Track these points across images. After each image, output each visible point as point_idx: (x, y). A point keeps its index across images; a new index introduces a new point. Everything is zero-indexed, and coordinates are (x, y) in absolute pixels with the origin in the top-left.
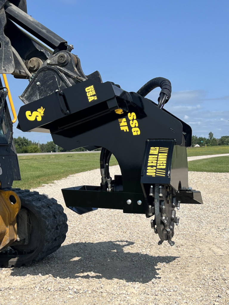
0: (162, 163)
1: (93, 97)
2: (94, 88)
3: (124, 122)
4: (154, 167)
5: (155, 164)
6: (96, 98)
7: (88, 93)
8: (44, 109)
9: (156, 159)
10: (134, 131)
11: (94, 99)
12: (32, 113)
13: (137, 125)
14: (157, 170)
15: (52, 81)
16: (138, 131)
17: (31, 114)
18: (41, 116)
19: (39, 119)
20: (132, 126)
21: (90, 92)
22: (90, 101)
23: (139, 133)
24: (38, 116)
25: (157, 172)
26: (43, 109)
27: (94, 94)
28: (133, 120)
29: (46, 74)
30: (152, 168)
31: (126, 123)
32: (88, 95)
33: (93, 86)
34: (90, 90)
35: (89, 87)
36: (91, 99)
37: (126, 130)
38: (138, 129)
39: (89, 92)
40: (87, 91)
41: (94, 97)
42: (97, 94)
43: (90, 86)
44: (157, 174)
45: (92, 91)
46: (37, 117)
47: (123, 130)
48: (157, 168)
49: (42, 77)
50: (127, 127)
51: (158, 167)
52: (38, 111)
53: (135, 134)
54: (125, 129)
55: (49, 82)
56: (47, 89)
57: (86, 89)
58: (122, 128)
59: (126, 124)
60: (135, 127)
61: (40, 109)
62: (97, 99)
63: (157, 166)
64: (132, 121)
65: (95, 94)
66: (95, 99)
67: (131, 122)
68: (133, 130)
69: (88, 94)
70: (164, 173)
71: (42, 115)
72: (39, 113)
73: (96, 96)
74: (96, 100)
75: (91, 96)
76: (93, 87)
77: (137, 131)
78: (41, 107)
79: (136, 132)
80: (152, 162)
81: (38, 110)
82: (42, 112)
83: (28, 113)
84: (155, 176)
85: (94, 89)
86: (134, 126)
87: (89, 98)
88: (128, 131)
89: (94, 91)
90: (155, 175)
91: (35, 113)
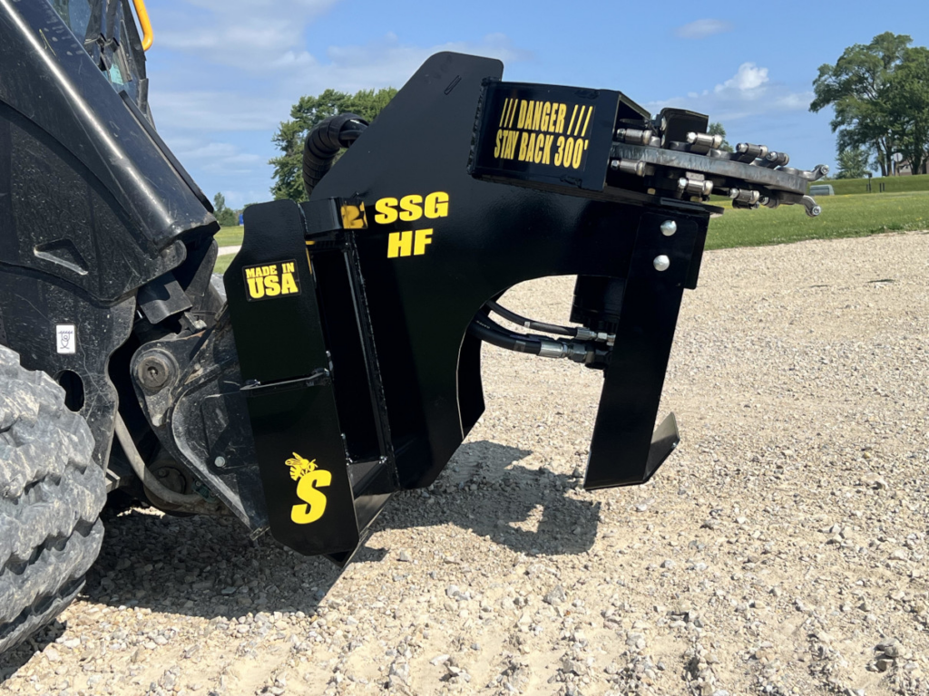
0: (550, 115)
1: (283, 276)
2: (255, 268)
3: (400, 239)
4: (558, 144)
5: (550, 139)
6: (288, 264)
7: (269, 293)
8: (294, 454)
9: (533, 135)
10: (436, 210)
11: (293, 273)
12: (302, 502)
13: (418, 199)
14: (569, 133)
16: (437, 199)
17: (305, 506)
18: (316, 469)
19: (325, 478)
20: (417, 215)
21: (267, 285)
22: (294, 289)
23: (444, 196)
24: (315, 482)
25: (576, 134)
26: (294, 457)
27: (276, 273)
28: (398, 208)
29: (195, 432)
30: (560, 150)
31: (403, 233)
32: (276, 293)
33: (247, 271)
34: (260, 281)
35: (251, 283)
36: (290, 286)
37: (427, 237)
38: (431, 198)
39: (265, 288)
40: (260, 295)
41: (284, 270)
42: (278, 261)
43: (246, 279)
44: (583, 135)
45: (264, 277)
46: (317, 485)
47: (427, 246)
48: (561, 131)
50: (417, 232)
51: (560, 129)
52: (299, 478)
53: (443, 211)
54: (422, 239)
55: (220, 424)
57: (254, 294)
58: (420, 250)
59: (407, 235)
60: (422, 205)
61: (292, 469)
62: (292, 264)
63: (557, 131)
64: (401, 213)
65: (275, 267)
66: (293, 270)
67: (405, 217)
68: (430, 214)
69: (272, 293)
70: (584, 107)
71: (313, 465)
72: (307, 475)
73: (284, 265)
74: (295, 266)
75: (280, 282)
76: (253, 270)
77: (437, 202)
78: (286, 463)
79: (437, 205)
80: (542, 149)
81: (294, 475)
82: (305, 463)
83: (298, 515)
84: (587, 142)
85: (258, 269)
86: (419, 209)
87: (285, 291)
88: (430, 232)
89: (264, 268)
90: (584, 139)
91: (304, 491)
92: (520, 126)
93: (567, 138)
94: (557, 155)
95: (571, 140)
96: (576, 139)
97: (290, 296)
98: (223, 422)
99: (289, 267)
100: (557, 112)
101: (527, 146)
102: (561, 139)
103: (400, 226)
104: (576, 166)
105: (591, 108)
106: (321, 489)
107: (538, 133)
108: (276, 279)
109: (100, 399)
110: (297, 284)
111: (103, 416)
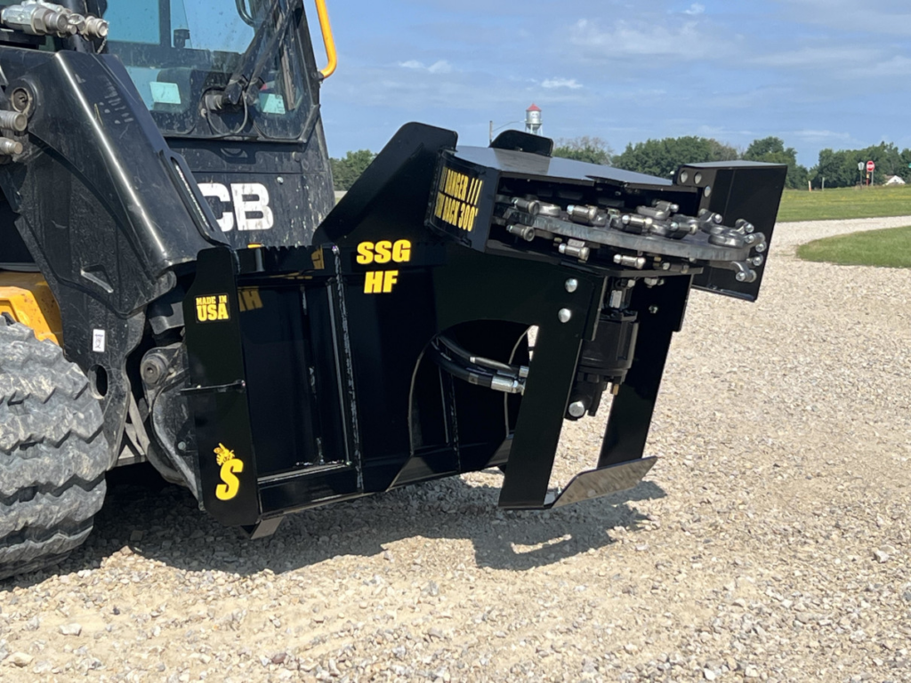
0: (460, 184)
1: (220, 305)
2: (202, 297)
3: (374, 278)
4: (462, 210)
5: (458, 205)
6: (222, 297)
7: (210, 318)
8: (220, 444)
9: (451, 200)
10: (401, 256)
11: (225, 304)
13: (388, 244)
14: (468, 201)
15: (183, 406)
16: (402, 246)
17: (225, 486)
18: (233, 458)
19: (239, 466)
20: (386, 259)
22: (226, 317)
23: (407, 244)
24: (232, 469)
25: (471, 203)
26: (220, 447)
27: (215, 302)
28: (374, 252)
30: (462, 214)
31: (377, 273)
32: (215, 317)
33: (197, 299)
34: (205, 309)
35: (199, 309)
36: (223, 314)
37: (394, 277)
38: (398, 243)
39: (208, 313)
40: (205, 318)
41: (221, 301)
42: (217, 293)
43: (196, 305)
44: (475, 203)
45: (207, 305)
46: (234, 471)
47: (394, 286)
48: (464, 199)
50: (387, 273)
51: (463, 197)
52: (222, 464)
53: (406, 257)
54: (390, 279)
55: (184, 417)
57: (200, 318)
58: (388, 289)
59: (379, 274)
60: (391, 250)
61: (218, 456)
62: (225, 296)
63: (462, 199)
64: (376, 256)
66: (226, 302)
67: (378, 259)
68: (397, 259)
69: (212, 318)
70: (478, 180)
71: (232, 455)
72: (227, 462)
73: (220, 297)
74: (227, 299)
75: (217, 310)
76: (200, 299)
77: (402, 249)
78: (215, 451)
79: (402, 251)
80: (453, 212)
81: (220, 460)
82: (226, 452)
83: (221, 493)
84: (477, 210)
85: (204, 298)
86: (389, 253)
87: (220, 318)
88: (396, 273)
89: (208, 298)
90: (476, 207)
91: (225, 474)
97: (223, 321)
98: (185, 415)
99: (223, 299)
103: (374, 267)
106: (236, 474)
108: (215, 307)
109: (117, 389)
110: (228, 313)
111: (119, 402)
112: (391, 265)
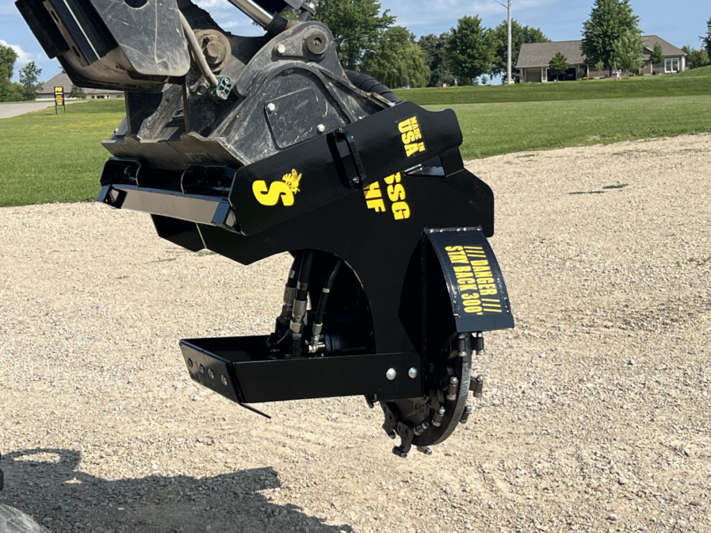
0: (487, 283)
1: (415, 145)
2: (418, 123)
3: (375, 189)
4: (474, 294)
5: (473, 287)
6: (423, 146)
7: (403, 136)
8: (301, 175)
9: (471, 274)
10: (398, 211)
11: (418, 151)
13: (403, 196)
14: (483, 300)
15: (306, 101)
16: (405, 210)
17: (266, 190)
18: (293, 193)
19: (289, 201)
20: (393, 198)
21: (408, 134)
22: (409, 154)
23: (407, 214)
24: (284, 194)
25: (484, 305)
26: (298, 175)
27: (417, 139)
28: (394, 184)
29: (287, 84)
30: (471, 297)
31: (379, 191)
32: (405, 141)
33: (415, 118)
34: (409, 128)
35: (407, 122)
36: (410, 150)
37: (380, 208)
38: (404, 205)
39: (406, 133)
40: (402, 130)
41: (419, 144)
42: (424, 138)
43: (410, 118)
44: (485, 310)
45: (413, 131)
46: (282, 196)
47: (374, 209)
48: (482, 294)
49: (278, 89)
50: (381, 200)
51: (483, 293)
52: (284, 182)
53: (398, 216)
54: (377, 205)
55: (297, 104)
56: (295, 122)
57: (401, 125)
58: (370, 205)
59: (378, 193)
60: (399, 200)
61: (290, 175)
62: (424, 149)
63: (481, 291)
64: (391, 186)
65: (420, 137)
66: (420, 151)
67: (390, 189)
68: (395, 207)
69: (404, 138)
70: (499, 306)
71: (296, 190)
72: (288, 187)
73: (422, 143)
74: (423, 151)
75: (411, 143)
76: (416, 122)
77: (403, 210)
78: (293, 170)
79: (401, 211)
80: (466, 283)
81: (286, 178)
82: (296, 184)
83: (258, 186)
84: (482, 314)
85: (417, 126)
86: (397, 199)
87: (406, 147)
88: (383, 210)
89: (418, 130)
90: (482, 311)
92: (473, 263)
93: (479, 299)
94: (467, 295)
95: (479, 302)
96: (481, 305)
97: (404, 152)
99: (422, 148)
100: (491, 287)
101: (464, 272)
102: (477, 295)
103: (383, 187)
104: (466, 310)
105: (500, 311)
106: (280, 200)
107: (474, 277)
108: (413, 140)
110: (412, 155)
112: (388, 203)
